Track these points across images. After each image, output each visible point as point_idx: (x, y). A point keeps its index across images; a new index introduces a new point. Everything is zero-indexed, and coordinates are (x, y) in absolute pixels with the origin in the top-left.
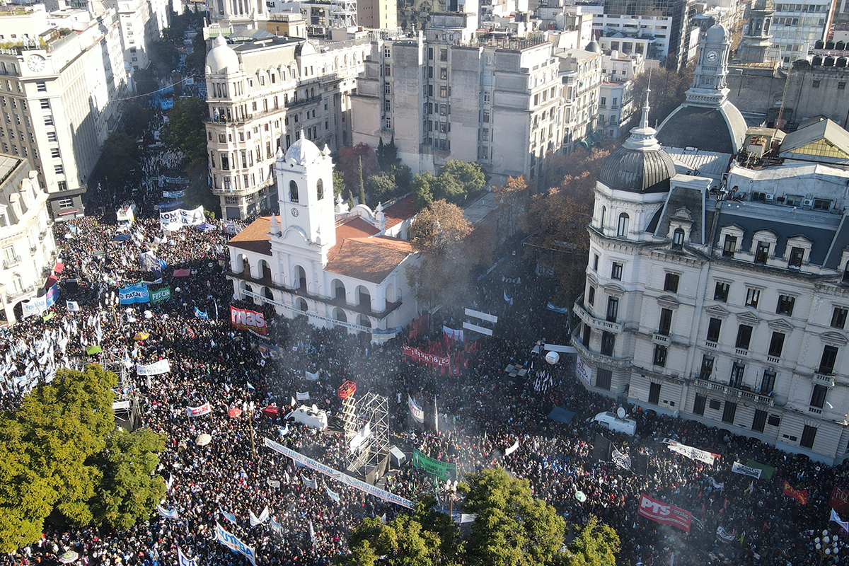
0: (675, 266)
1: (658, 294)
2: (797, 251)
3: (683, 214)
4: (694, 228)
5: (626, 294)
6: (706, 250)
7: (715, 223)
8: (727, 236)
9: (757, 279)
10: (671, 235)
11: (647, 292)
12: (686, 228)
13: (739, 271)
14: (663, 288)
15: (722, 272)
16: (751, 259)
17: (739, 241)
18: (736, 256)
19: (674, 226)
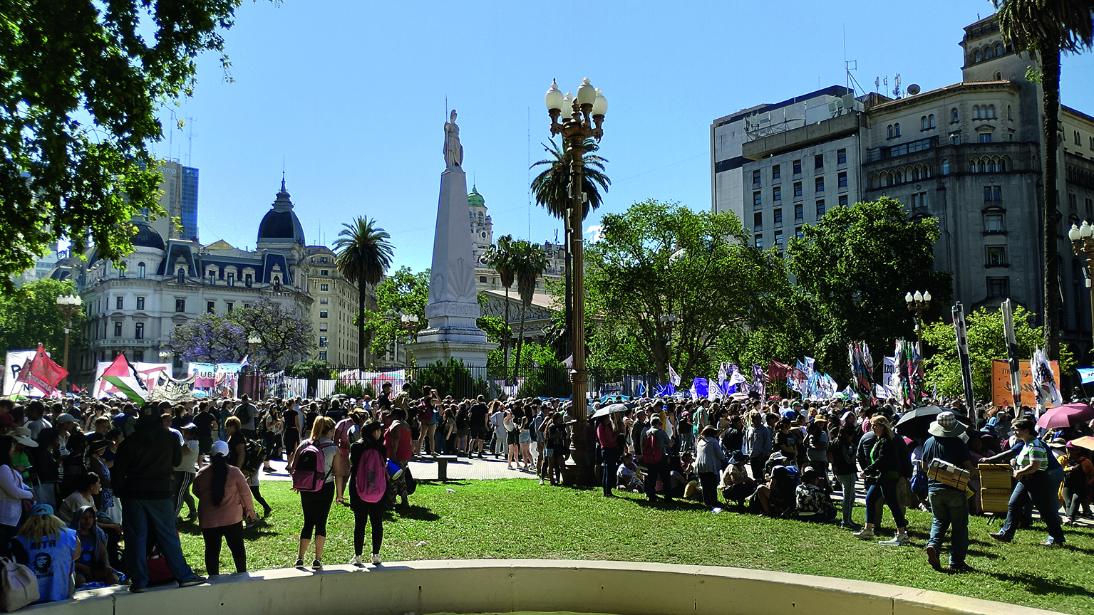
0: (181, 294)
1: (172, 315)
2: (249, 276)
3: (181, 259)
4: (190, 269)
5: (150, 319)
6: (199, 281)
7: (200, 265)
8: (210, 271)
9: (230, 295)
10: (176, 273)
11: (164, 315)
12: (185, 268)
13: (219, 292)
14: (175, 310)
15: (211, 294)
16: (226, 283)
17: (217, 274)
18: (217, 283)
19: (177, 268)
